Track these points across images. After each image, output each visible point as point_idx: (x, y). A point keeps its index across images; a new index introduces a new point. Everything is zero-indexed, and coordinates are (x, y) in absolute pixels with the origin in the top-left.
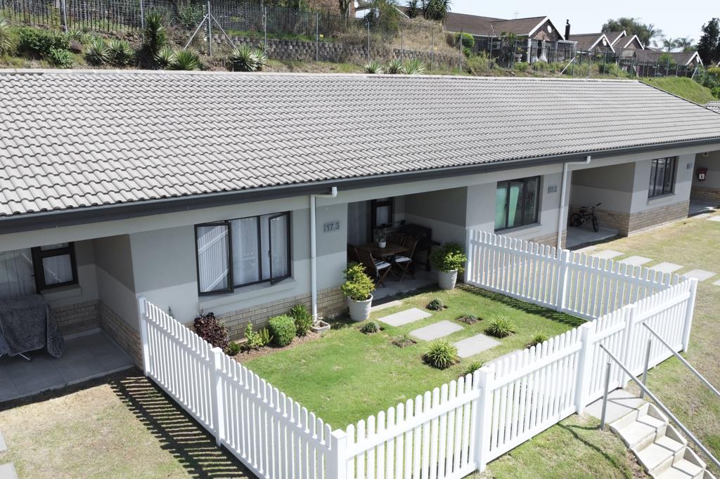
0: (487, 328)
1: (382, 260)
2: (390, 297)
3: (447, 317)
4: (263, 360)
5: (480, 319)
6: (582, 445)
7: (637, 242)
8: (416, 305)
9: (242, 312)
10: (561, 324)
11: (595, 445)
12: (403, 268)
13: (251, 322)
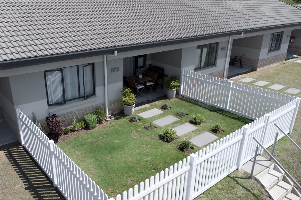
0: (191, 119)
1: (140, 84)
2: (144, 102)
3: (171, 113)
4: (81, 137)
5: (187, 115)
6: (241, 188)
7: (261, 73)
8: (156, 107)
9: (71, 113)
10: (227, 117)
11: (248, 188)
12: (150, 88)
13: (75, 118)
